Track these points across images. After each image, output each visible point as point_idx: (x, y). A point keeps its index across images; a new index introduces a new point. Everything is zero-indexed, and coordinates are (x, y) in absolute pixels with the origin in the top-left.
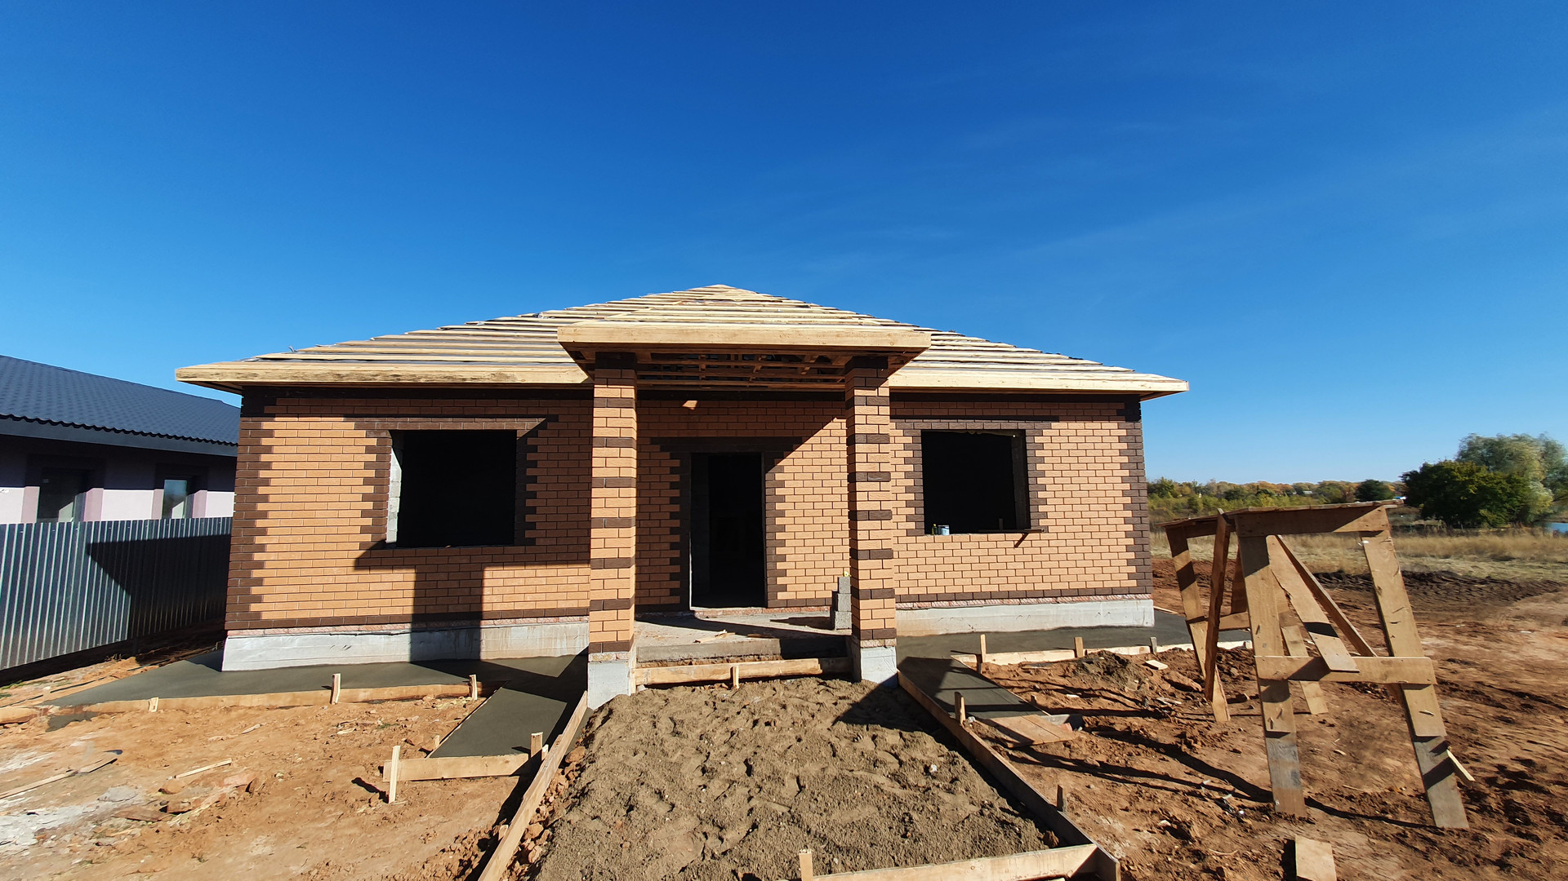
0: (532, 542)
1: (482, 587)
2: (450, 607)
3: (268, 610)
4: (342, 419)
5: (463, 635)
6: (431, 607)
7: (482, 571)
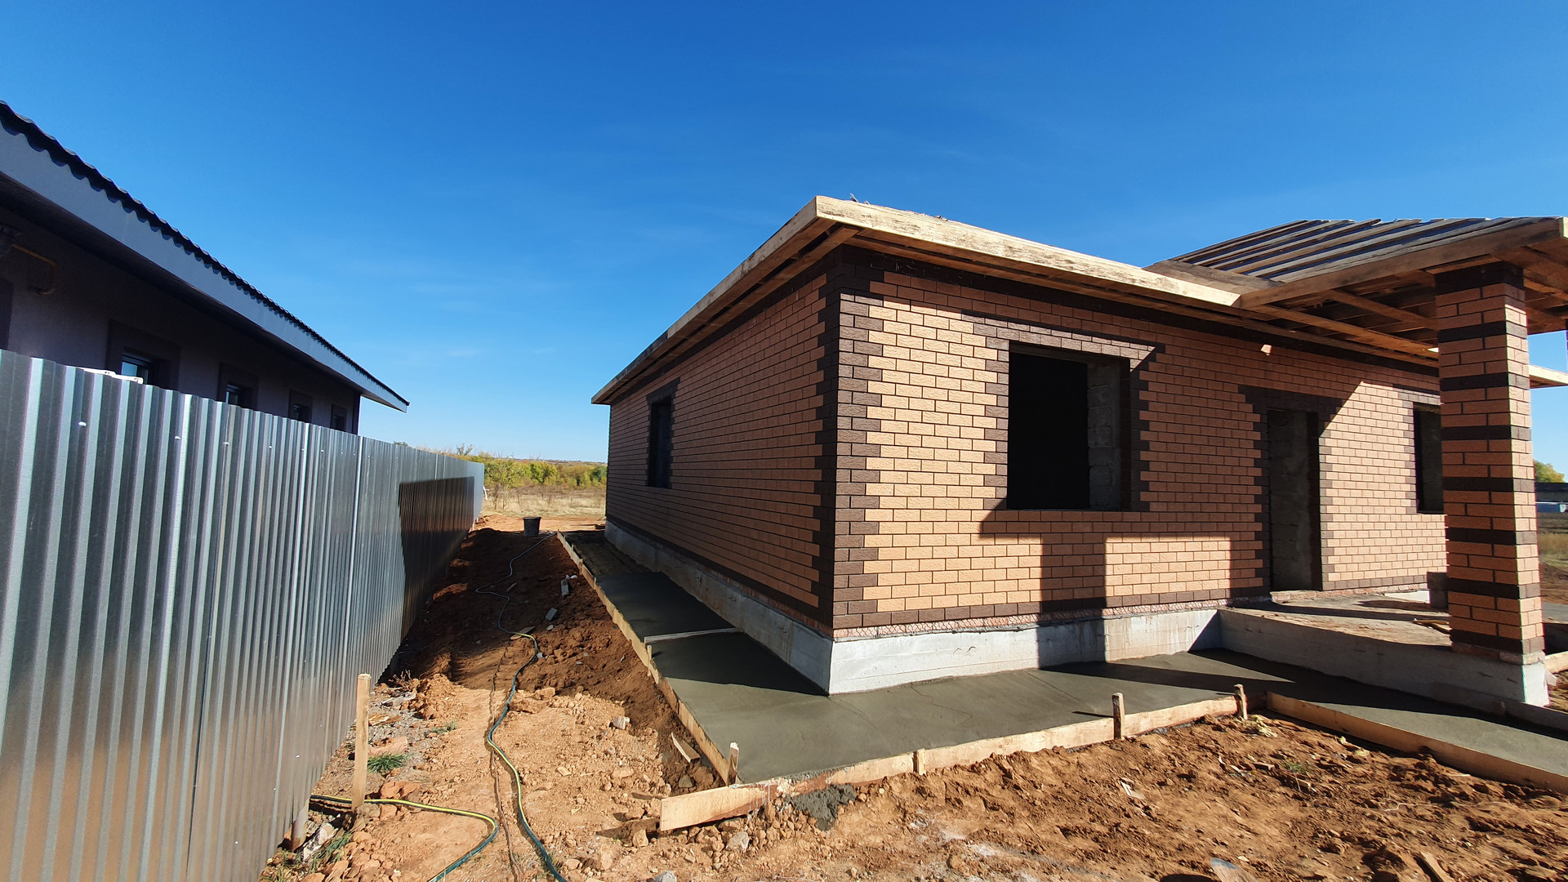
0: (1145, 507)
1: (1104, 564)
2: (1076, 592)
3: (886, 598)
4: (958, 316)
5: (1087, 628)
6: (1057, 591)
7: (1103, 543)
